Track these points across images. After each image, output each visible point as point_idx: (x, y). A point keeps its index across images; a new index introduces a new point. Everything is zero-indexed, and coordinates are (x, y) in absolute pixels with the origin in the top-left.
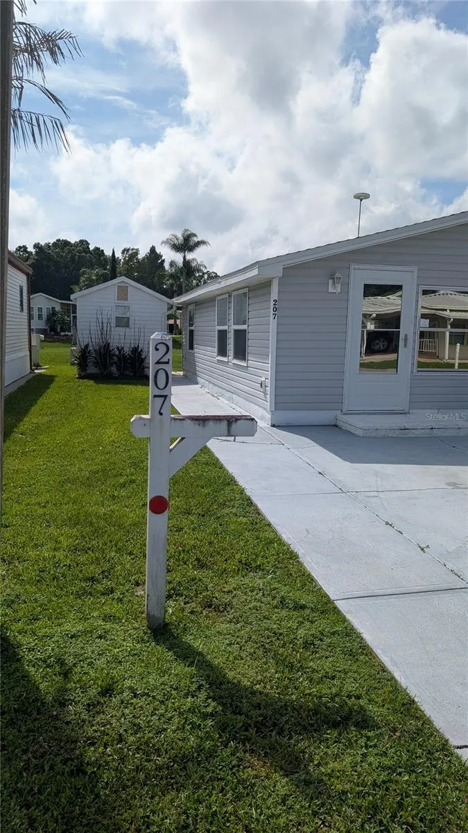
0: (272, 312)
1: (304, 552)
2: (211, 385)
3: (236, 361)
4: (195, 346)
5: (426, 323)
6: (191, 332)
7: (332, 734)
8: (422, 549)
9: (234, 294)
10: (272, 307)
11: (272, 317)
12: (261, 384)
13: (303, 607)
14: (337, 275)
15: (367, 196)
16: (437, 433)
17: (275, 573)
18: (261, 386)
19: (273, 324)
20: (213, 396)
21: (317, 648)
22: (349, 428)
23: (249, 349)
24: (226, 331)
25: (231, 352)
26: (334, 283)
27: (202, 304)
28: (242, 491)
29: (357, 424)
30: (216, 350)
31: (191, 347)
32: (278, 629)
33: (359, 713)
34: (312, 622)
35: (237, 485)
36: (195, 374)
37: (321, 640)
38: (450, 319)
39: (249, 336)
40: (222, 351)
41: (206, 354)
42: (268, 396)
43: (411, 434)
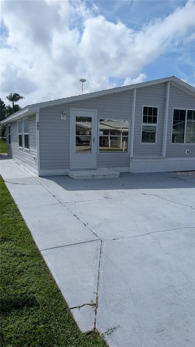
0: (37, 127)
1: (34, 231)
2: (17, 159)
3: (25, 149)
4: (11, 142)
5: (102, 133)
6: (10, 136)
7: (15, 311)
8: (85, 225)
9: (24, 119)
10: (37, 125)
11: (37, 129)
12: (34, 158)
13: (24, 255)
14: (64, 112)
15: (85, 81)
16: (106, 177)
17: (17, 241)
18: (34, 159)
19: (37, 132)
20: (18, 164)
21: (24, 273)
22: (72, 176)
23: (30, 143)
24: (21, 135)
25: (24, 145)
26: (63, 116)
27: (14, 123)
28: (16, 206)
29: (74, 174)
30: (18, 143)
31: (10, 143)
32: (8, 266)
33: (31, 300)
34: (25, 262)
35: (15, 203)
36: (11, 154)
37: (27, 269)
38: (122, 132)
39: (30, 137)
40: (21, 145)
41: (15, 145)
42: (37, 163)
43: (96, 178)
